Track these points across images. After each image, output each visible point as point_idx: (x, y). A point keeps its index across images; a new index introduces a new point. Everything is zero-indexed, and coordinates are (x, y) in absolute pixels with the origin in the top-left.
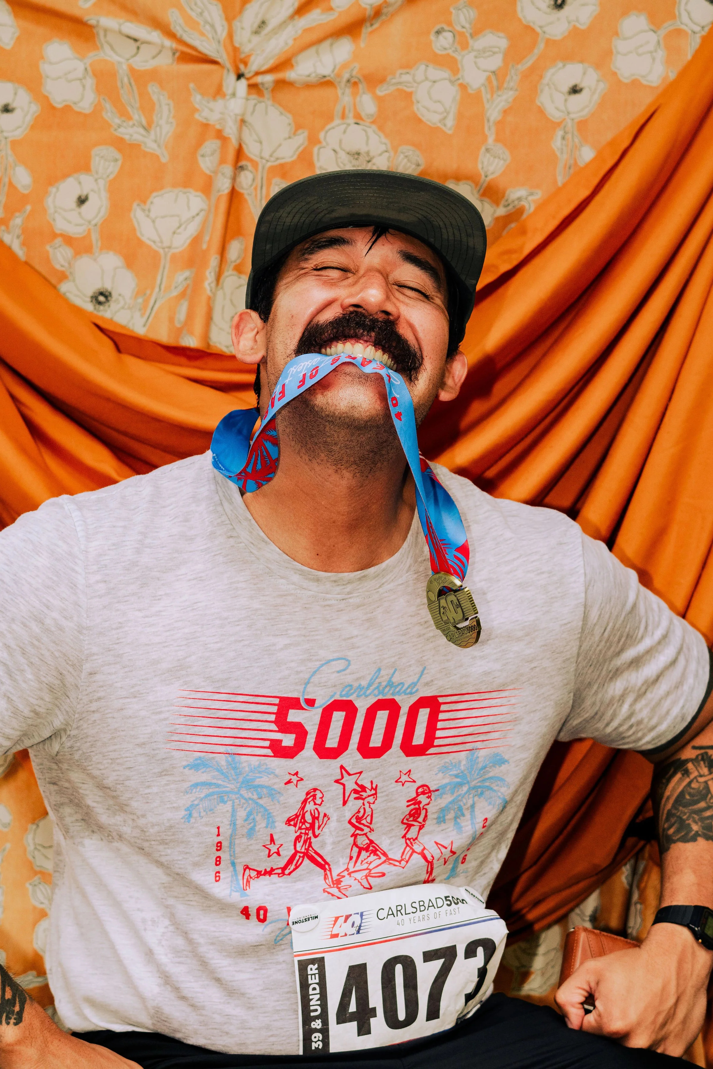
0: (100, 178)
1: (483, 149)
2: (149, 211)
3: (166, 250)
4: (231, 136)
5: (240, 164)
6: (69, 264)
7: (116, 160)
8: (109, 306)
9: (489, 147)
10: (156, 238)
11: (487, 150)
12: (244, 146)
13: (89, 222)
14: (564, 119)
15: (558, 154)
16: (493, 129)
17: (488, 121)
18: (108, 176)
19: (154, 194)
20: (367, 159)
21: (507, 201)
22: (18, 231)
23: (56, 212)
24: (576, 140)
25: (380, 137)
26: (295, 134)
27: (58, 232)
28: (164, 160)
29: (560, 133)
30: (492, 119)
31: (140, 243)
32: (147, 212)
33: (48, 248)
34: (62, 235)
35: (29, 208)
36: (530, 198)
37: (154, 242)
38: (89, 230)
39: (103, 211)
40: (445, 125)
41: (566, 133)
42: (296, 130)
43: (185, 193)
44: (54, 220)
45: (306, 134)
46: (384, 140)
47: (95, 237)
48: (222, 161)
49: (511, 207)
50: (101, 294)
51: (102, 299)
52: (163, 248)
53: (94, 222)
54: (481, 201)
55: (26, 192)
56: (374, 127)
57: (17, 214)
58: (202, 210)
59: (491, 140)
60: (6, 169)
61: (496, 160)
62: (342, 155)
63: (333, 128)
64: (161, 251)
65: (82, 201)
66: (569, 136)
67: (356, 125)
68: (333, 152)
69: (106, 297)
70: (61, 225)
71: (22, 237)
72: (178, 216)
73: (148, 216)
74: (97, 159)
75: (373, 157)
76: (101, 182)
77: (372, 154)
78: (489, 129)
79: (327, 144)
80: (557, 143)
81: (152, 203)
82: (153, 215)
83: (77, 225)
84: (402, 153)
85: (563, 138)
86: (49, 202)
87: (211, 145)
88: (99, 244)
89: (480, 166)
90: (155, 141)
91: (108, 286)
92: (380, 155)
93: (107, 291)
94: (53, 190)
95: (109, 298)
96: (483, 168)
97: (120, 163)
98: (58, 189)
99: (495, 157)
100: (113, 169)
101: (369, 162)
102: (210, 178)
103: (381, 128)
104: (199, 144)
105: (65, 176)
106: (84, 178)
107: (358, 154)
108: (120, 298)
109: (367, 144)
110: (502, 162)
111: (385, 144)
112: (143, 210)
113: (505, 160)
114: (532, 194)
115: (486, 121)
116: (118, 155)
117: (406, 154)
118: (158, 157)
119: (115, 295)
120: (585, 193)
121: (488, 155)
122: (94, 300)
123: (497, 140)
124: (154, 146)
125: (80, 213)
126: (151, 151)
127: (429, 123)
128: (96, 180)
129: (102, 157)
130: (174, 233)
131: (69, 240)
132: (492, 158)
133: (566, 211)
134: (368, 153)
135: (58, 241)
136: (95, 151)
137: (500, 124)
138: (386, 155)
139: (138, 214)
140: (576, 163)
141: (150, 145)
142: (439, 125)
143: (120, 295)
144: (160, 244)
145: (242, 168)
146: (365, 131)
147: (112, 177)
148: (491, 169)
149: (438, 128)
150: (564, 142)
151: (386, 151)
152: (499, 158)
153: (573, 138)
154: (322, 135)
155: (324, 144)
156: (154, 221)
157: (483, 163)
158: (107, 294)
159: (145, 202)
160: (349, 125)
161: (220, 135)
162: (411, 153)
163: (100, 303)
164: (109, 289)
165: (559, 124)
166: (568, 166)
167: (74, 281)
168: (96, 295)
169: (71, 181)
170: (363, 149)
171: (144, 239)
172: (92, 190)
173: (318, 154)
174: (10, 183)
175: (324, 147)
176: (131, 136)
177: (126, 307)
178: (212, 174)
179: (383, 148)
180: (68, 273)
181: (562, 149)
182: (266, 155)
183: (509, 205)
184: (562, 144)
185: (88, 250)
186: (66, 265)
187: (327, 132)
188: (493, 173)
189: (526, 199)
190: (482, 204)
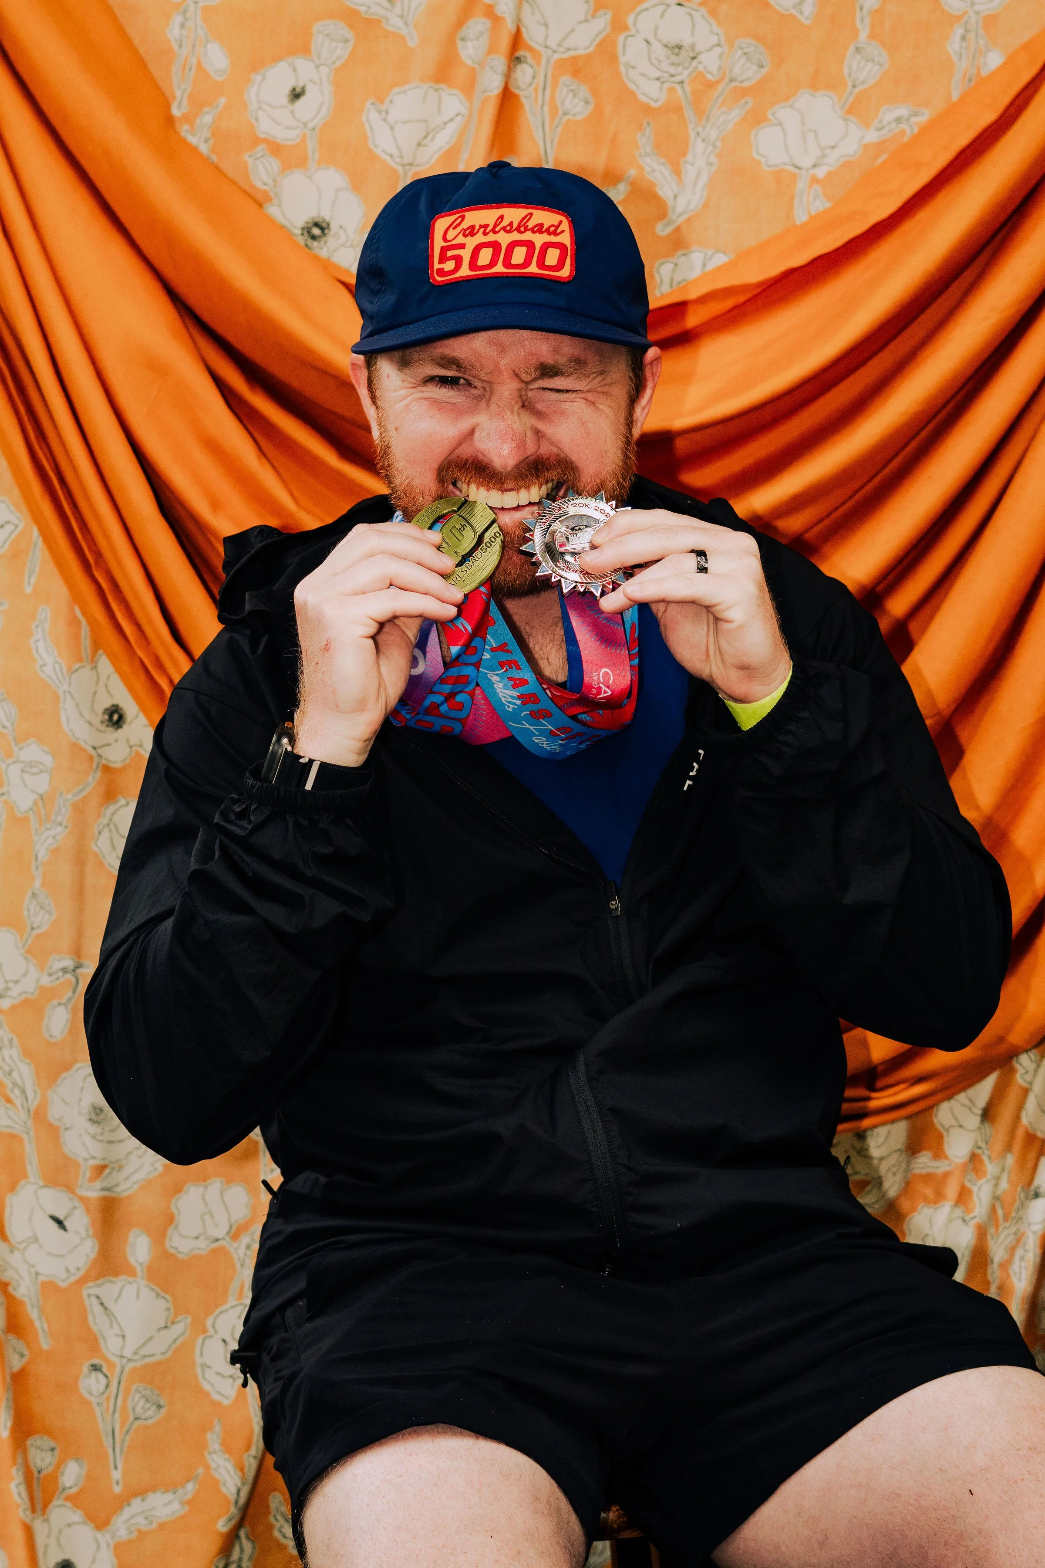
0: (323, 65)
1: (852, 49)
2: (387, 112)
3: (407, 167)
4: (505, 15)
5: (517, 54)
6: (274, 181)
7: (347, 41)
8: (326, 242)
9: (859, 45)
10: (395, 152)
11: (857, 50)
12: (523, 30)
13: (305, 125)
14: (966, 12)
15: (955, 60)
16: (868, 20)
17: (861, 9)
18: (334, 63)
19: (395, 90)
20: (692, 55)
21: (880, 122)
22: (206, 133)
23: (260, 108)
24: (981, 42)
25: (709, 24)
26: (593, 16)
27: (262, 136)
28: (412, 43)
29: (959, 31)
30: (866, 7)
31: (373, 157)
32: (384, 114)
33: (246, 157)
34: (265, 141)
35: (223, 101)
36: (914, 120)
37: (391, 156)
38: (304, 135)
39: (324, 110)
40: (801, 13)
41: (967, 31)
42: (596, 11)
43: (436, 90)
44: (257, 119)
45: (609, 16)
46: (716, 29)
47: (310, 146)
48: (492, 50)
49: (886, 130)
50: (316, 225)
51: (316, 231)
52: (403, 165)
53: (311, 125)
54: (845, 120)
55: (220, 79)
56: (703, 10)
57: (206, 109)
58: (458, 114)
59: (863, 36)
60: (194, 46)
61: (870, 64)
62: (657, 47)
63: (647, 9)
64: (400, 169)
65: (296, 95)
66: (972, 35)
67: (679, 7)
68: (645, 43)
69: (322, 229)
70: (266, 127)
71: (211, 142)
72: (425, 121)
73: (385, 120)
74: (321, 37)
75: (700, 53)
76: (324, 70)
77: (698, 48)
78: (862, 20)
79: (637, 32)
80: (954, 45)
81: (391, 101)
82: (391, 118)
83: (287, 128)
84: (742, 48)
85: (963, 38)
86: (252, 94)
87: (478, 25)
88: (317, 155)
89: (846, 72)
90: (401, 17)
91: (325, 214)
92: (710, 50)
93: (324, 221)
94: (259, 78)
95: (326, 231)
96: (850, 74)
97: (351, 44)
98: (264, 78)
99: (868, 60)
100: (342, 52)
101: (694, 58)
102: (473, 70)
103: (713, 13)
104: (460, 23)
105: (276, 59)
106: (301, 63)
107: (680, 47)
108: (341, 231)
109: (692, 34)
110: (877, 67)
111: (717, 35)
112: (379, 112)
113: (881, 65)
114: (916, 114)
115: (858, 10)
116: (348, 34)
117: (745, 50)
118: (403, 38)
119: (334, 227)
120: (989, 116)
121: (858, 57)
122: (306, 233)
123: (871, 37)
124: (400, 23)
125: (292, 112)
126: (394, 29)
127: (778, 8)
128: (317, 67)
129: (327, 35)
130: (419, 145)
131: (275, 148)
132: (863, 62)
133: (964, 139)
134: (693, 46)
135: (261, 148)
136: (317, 27)
137: (878, 14)
138: (718, 50)
139: (371, 116)
140: (978, 73)
141: (394, 23)
142: (793, 11)
143: (341, 227)
144: (398, 160)
145: (518, 60)
146: (691, 15)
147: (338, 64)
148: (862, 76)
149: (791, 16)
150: (964, 44)
151: (718, 45)
152: (874, 61)
153: (976, 40)
154: (630, 19)
155: (633, 31)
156: (392, 128)
157: (850, 68)
158: (324, 225)
159: (382, 101)
160: (668, 6)
161: (490, 12)
162: (752, 48)
163: (314, 237)
164: (327, 219)
165: (959, 18)
166: (967, 78)
167: (280, 205)
168: (310, 225)
169: (282, 67)
170: (687, 41)
171: (378, 151)
172: (311, 81)
173: (624, 45)
174: (199, 65)
175: (633, 36)
176: (369, 7)
177: (349, 243)
178: (476, 66)
179: (714, 40)
180: (272, 194)
181: (961, 53)
182: (552, 43)
183: (881, 129)
184: (961, 47)
185: (301, 163)
186: (270, 182)
187: (638, 14)
188: (863, 83)
189: (908, 120)
190: (846, 124)
